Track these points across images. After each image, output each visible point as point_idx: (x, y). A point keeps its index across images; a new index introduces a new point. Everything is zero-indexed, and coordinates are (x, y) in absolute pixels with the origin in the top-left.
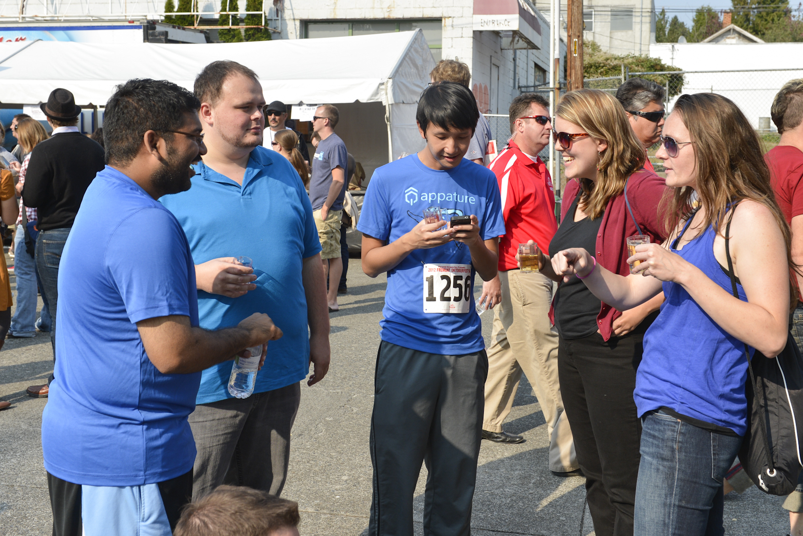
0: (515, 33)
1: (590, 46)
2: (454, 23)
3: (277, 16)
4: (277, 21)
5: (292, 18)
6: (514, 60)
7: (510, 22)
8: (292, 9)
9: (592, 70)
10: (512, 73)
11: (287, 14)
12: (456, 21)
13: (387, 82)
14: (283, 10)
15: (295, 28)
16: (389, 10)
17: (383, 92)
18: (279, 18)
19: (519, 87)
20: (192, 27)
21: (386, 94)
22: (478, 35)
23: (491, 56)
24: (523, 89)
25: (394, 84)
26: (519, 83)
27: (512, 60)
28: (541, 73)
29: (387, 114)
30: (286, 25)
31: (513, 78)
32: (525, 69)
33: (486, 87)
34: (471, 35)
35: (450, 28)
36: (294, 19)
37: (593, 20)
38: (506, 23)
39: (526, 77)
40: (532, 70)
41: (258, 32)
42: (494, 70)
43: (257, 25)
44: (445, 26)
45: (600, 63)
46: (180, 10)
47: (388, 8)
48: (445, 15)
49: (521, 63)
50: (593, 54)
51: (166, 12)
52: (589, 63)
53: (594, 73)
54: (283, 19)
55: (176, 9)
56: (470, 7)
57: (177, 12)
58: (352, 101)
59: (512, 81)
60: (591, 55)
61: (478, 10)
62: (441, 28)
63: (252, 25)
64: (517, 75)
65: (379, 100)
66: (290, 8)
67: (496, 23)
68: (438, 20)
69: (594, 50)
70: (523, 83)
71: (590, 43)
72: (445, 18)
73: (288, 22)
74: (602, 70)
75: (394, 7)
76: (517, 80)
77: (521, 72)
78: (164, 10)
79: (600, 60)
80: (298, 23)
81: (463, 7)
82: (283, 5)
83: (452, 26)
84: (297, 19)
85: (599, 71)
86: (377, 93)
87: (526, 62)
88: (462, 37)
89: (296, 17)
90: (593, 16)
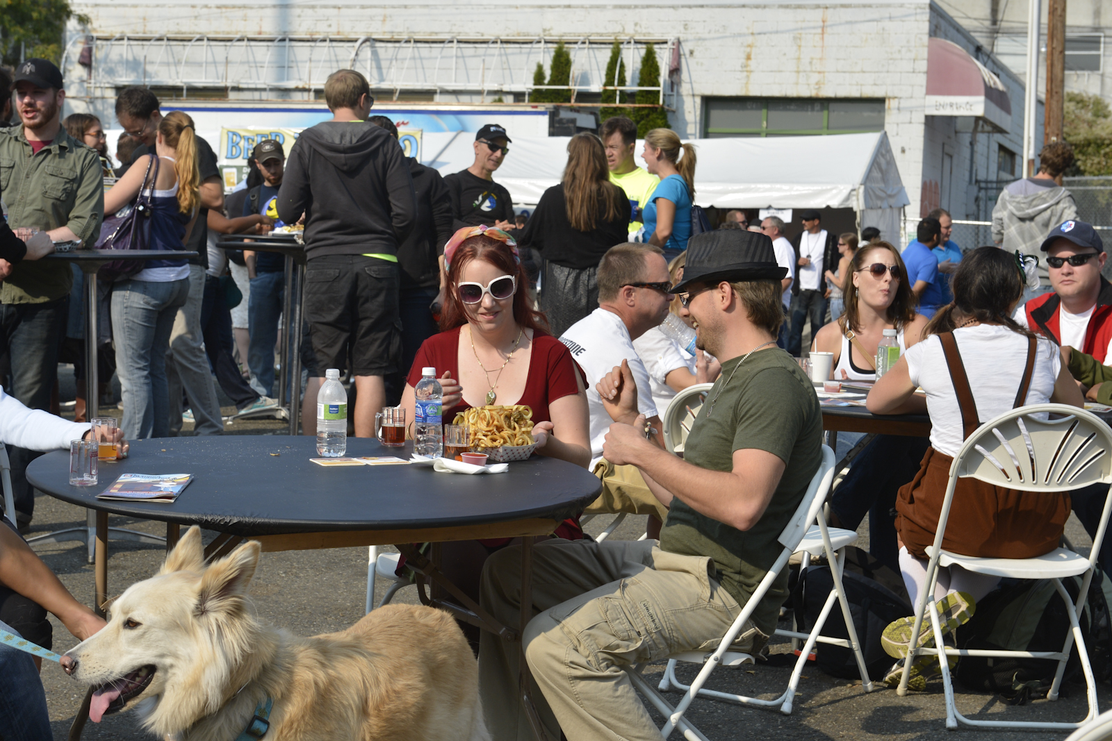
0: (977, 119)
1: (1091, 106)
2: (901, 106)
3: (672, 90)
4: (672, 97)
5: (691, 93)
6: (971, 144)
7: (975, 106)
8: (691, 83)
9: (1090, 150)
10: (967, 162)
11: (685, 89)
12: (904, 104)
13: (859, 188)
14: (679, 84)
15: (694, 106)
16: (817, 87)
17: (854, 198)
18: (675, 93)
19: (977, 181)
20: (567, 105)
21: (858, 200)
22: (931, 121)
23: (943, 144)
24: (983, 185)
25: (866, 191)
26: (976, 175)
27: (968, 144)
28: (1008, 158)
29: (858, 220)
30: (683, 102)
31: (969, 169)
32: (985, 153)
33: (936, 184)
34: (923, 120)
35: (896, 111)
36: (693, 95)
37: (1101, 52)
38: (968, 106)
39: (986, 166)
40: (995, 155)
41: (653, 112)
42: (947, 161)
43: (653, 103)
44: (889, 108)
45: (1105, 139)
46: (551, 83)
47: (817, 84)
48: (890, 94)
49: (980, 148)
50: (1095, 122)
51: (535, 84)
52: (1086, 139)
53: (1094, 155)
54: (679, 94)
55: (546, 81)
56: (922, 86)
57: (549, 84)
58: (824, 206)
59: (967, 174)
60: (1091, 125)
61: (932, 89)
62: (883, 110)
63: (646, 103)
64: (974, 165)
65: (850, 206)
66: (688, 80)
67: (954, 107)
68: (881, 101)
69: (1096, 115)
70: (982, 175)
71: (1092, 101)
72: (889, 98)
73: (685, 98)
74: (1107, 150)
75: (824, 84)
76: (974, 171)
77: (980, 160)
78: (532, 81)
79: (1103, 134)
80: (698, 100)
81: (913, 86)
82: (680, 77)
83: (899, 109)
84: (698, 95)
85: (1102, 152)
86: (848, 198)
87: (986, 144)
88: (910, 123)
89: (696, 92)
90: (1102, 45)
